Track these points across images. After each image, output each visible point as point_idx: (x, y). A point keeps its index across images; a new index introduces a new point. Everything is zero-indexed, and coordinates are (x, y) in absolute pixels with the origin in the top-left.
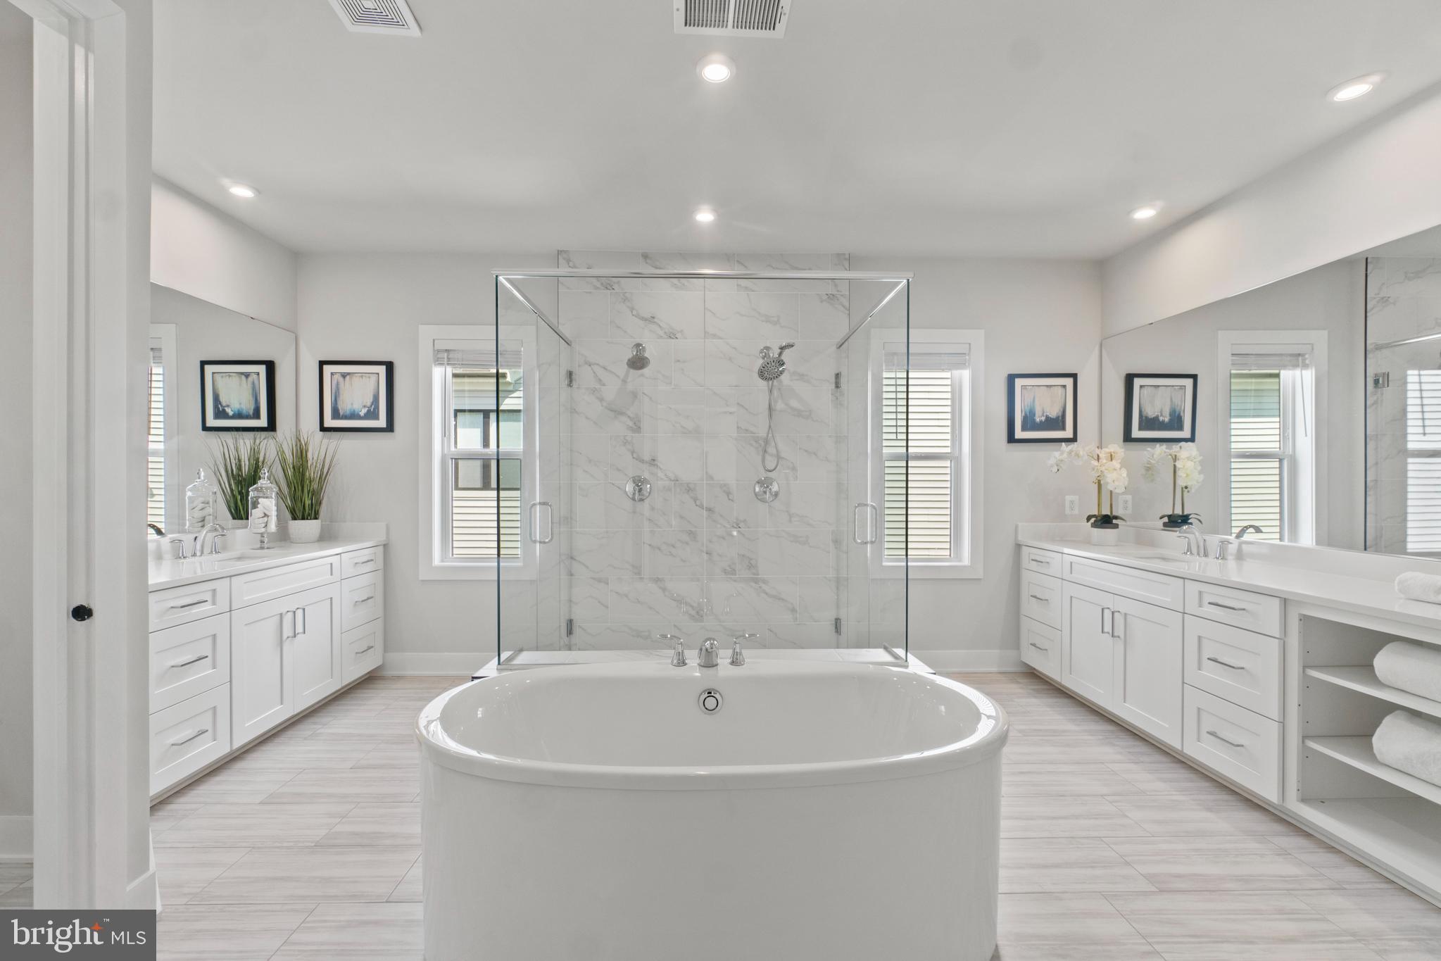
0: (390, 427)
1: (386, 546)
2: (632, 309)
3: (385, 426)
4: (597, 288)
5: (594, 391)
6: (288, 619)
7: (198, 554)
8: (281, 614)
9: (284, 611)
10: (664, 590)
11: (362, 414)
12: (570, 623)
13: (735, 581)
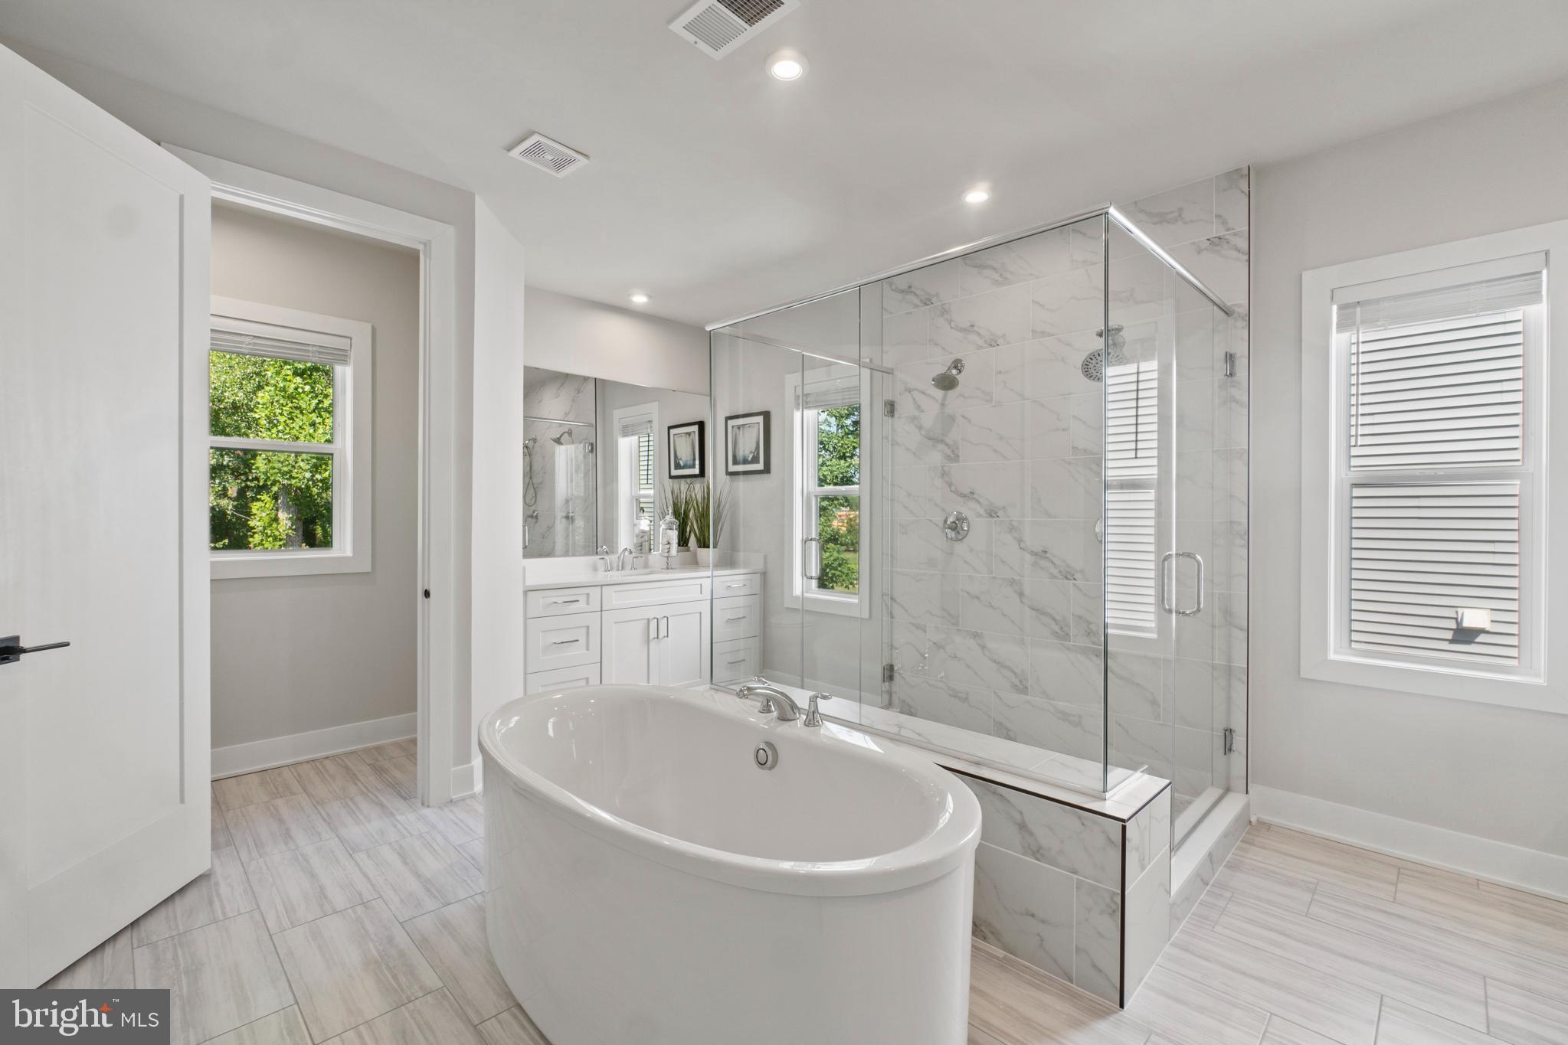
0: (767, 470)
1: (764, 574)
2: (950, 321)
3: (762, 468)
4: (917, 306)
5: (914, 419)
6: (653, 624)
7: (620, 568)
8: (648, 619)
9: (651, 618)
10: (983, 647)
11: (750, 459)
12: (891, 668)
13: (1068, 649)
